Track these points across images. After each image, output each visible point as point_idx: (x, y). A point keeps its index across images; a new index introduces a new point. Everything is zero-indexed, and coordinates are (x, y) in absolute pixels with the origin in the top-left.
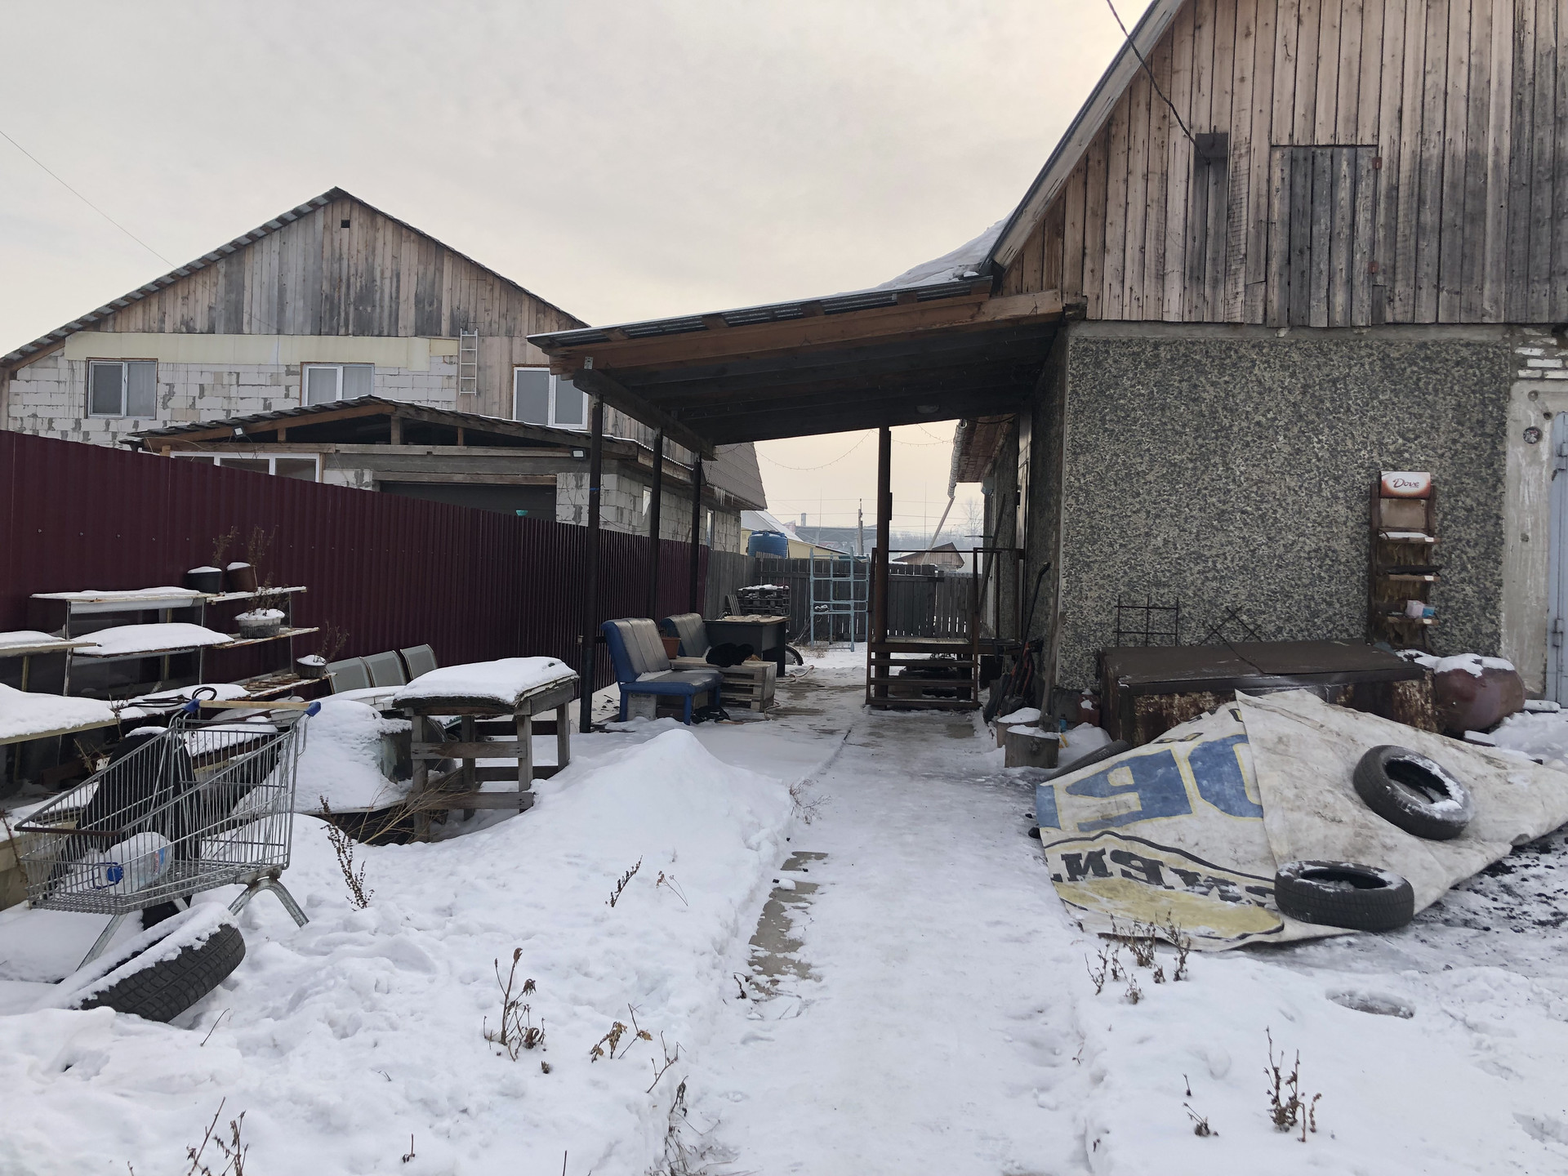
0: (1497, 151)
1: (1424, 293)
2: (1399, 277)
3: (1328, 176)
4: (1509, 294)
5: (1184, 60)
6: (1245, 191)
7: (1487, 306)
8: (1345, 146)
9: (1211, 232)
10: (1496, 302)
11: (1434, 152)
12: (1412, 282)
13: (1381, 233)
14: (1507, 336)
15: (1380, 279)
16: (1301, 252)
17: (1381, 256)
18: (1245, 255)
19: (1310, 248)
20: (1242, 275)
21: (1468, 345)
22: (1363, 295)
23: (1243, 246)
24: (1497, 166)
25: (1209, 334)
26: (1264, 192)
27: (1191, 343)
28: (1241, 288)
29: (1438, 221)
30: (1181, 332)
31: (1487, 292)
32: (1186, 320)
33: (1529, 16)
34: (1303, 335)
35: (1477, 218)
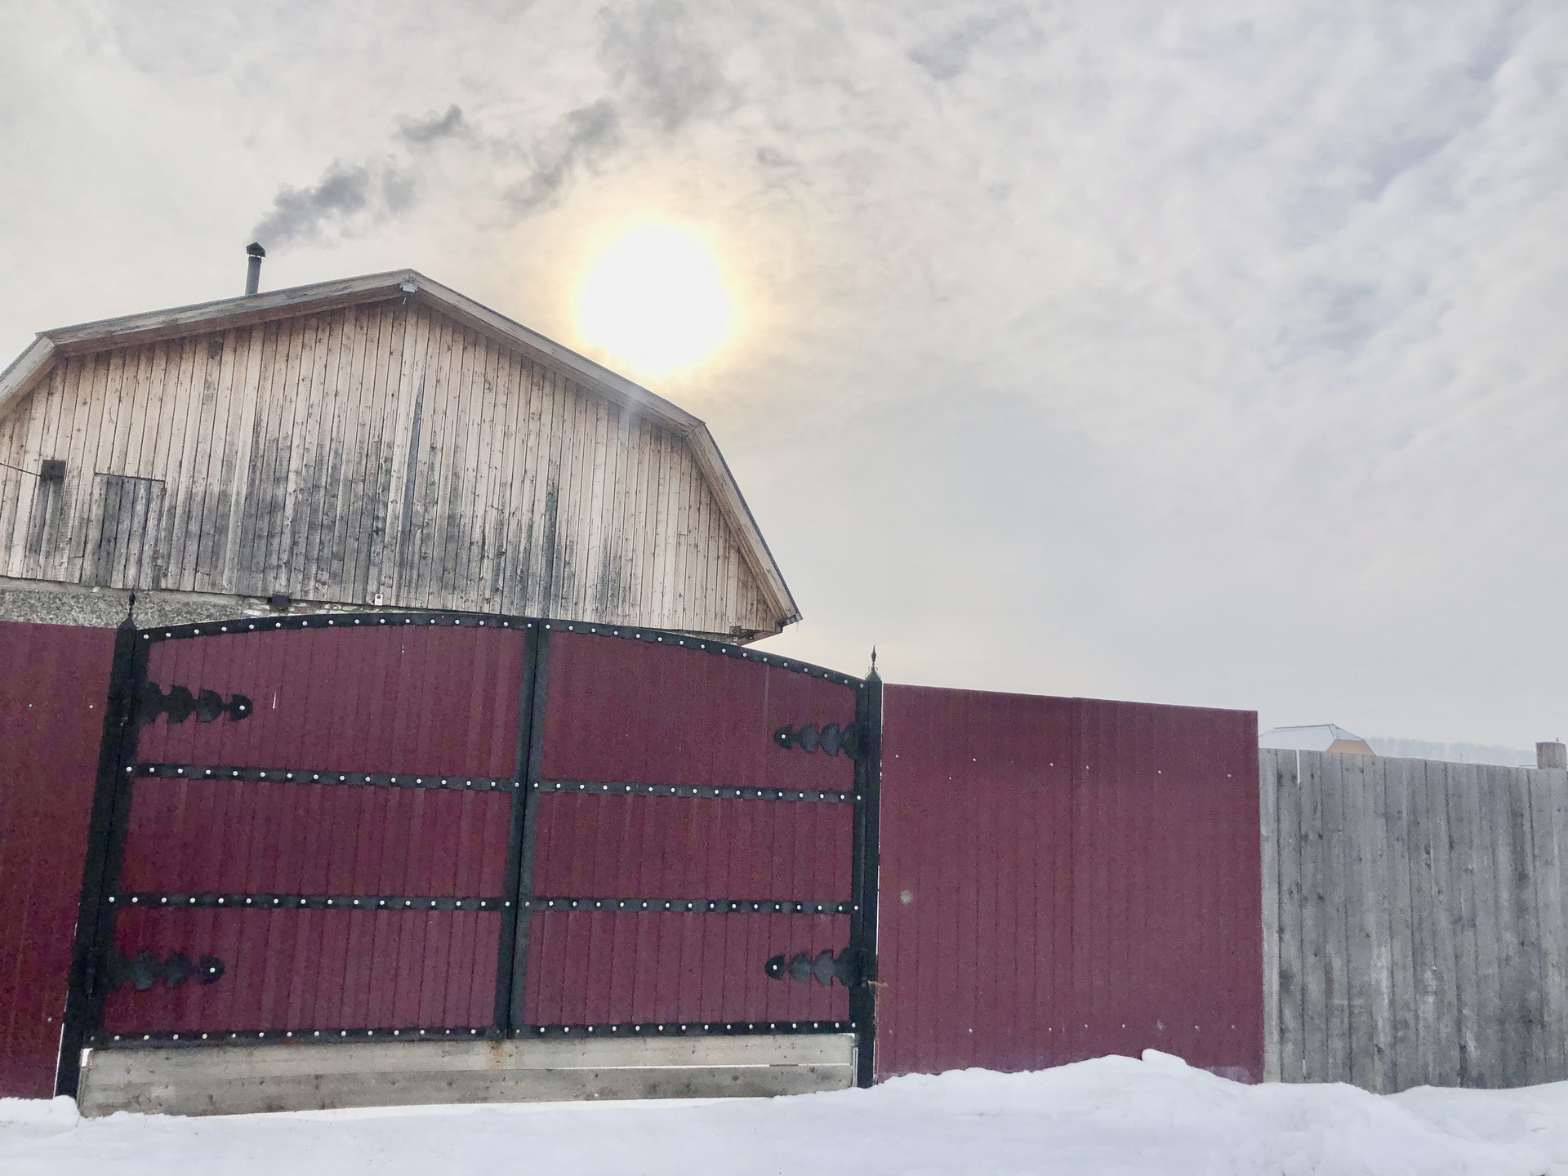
0: (238, 494)
1: (186, 573)
2: (172, 561)
3: (131, 494)
4: (239, 579)
5: (38, 411)
6: (74, 498)
7: (225, 583)
8: (144, 479)
9: (48, 522)
10: (230, 582)
11: (199, 489)
12: (180, 566)
13: (163, 534)
14: (240, 603)
15: (159, 562)
16: (109, 541)
17: (162, 549)
18: (71, 539)
19: (116, 539)
20: (67, 552)
21: (214, 606)
22: (147, 570)
23: (69, 533)
24: (237, 502)
25: (43, 587)
26: (87, 501)
27: (29, 592)
28: (65, 560)
29: (199, 531)
30: (23, 585)
31: (225, 576)
32: (24, 577)
33: (264, 417)
34: (108, 592)
35: (221, 530)
